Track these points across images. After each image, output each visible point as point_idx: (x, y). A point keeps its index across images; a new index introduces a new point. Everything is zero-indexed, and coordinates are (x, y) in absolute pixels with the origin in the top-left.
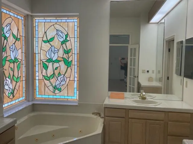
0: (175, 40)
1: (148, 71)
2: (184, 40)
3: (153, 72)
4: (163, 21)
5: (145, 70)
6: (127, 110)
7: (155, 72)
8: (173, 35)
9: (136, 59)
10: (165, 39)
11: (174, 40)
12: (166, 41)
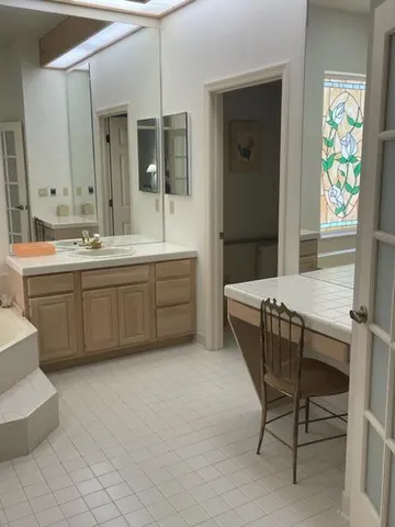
0: (129, 116)
1: (53, 192)
2: (158, 117)
3: (65, 192)
4: (84, 66)
5: (45, 190)
6: (77, 273)
7: (70, 191)
8: (123, 103)
9: (17, 161)
10: (97, 113)
11: (126, 115)
12: (100, 118)
